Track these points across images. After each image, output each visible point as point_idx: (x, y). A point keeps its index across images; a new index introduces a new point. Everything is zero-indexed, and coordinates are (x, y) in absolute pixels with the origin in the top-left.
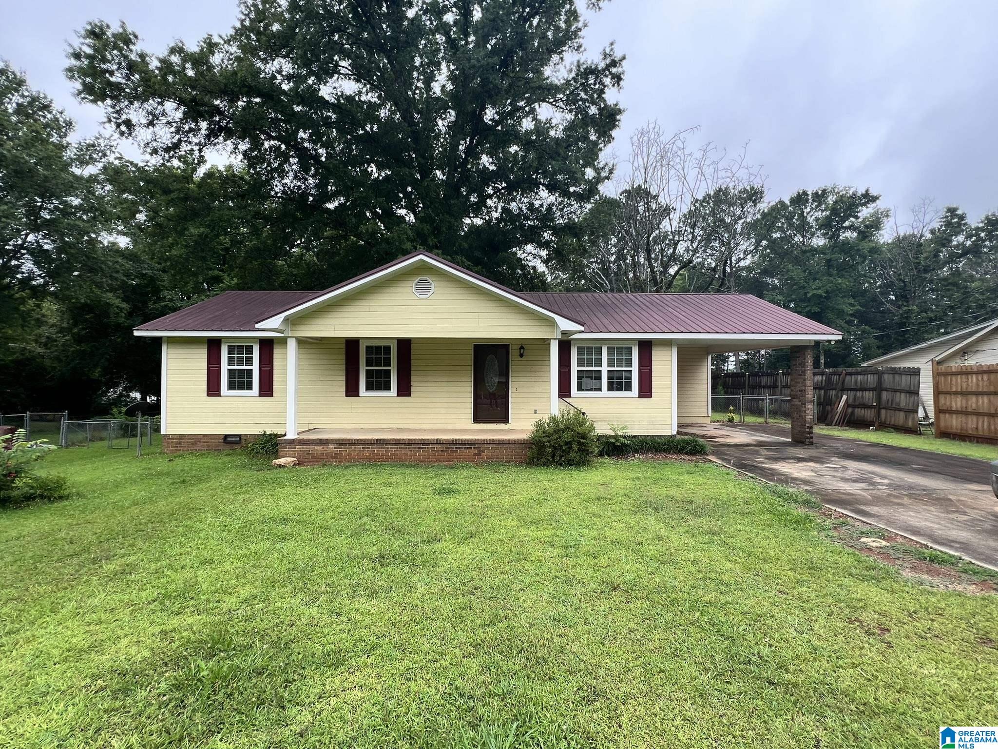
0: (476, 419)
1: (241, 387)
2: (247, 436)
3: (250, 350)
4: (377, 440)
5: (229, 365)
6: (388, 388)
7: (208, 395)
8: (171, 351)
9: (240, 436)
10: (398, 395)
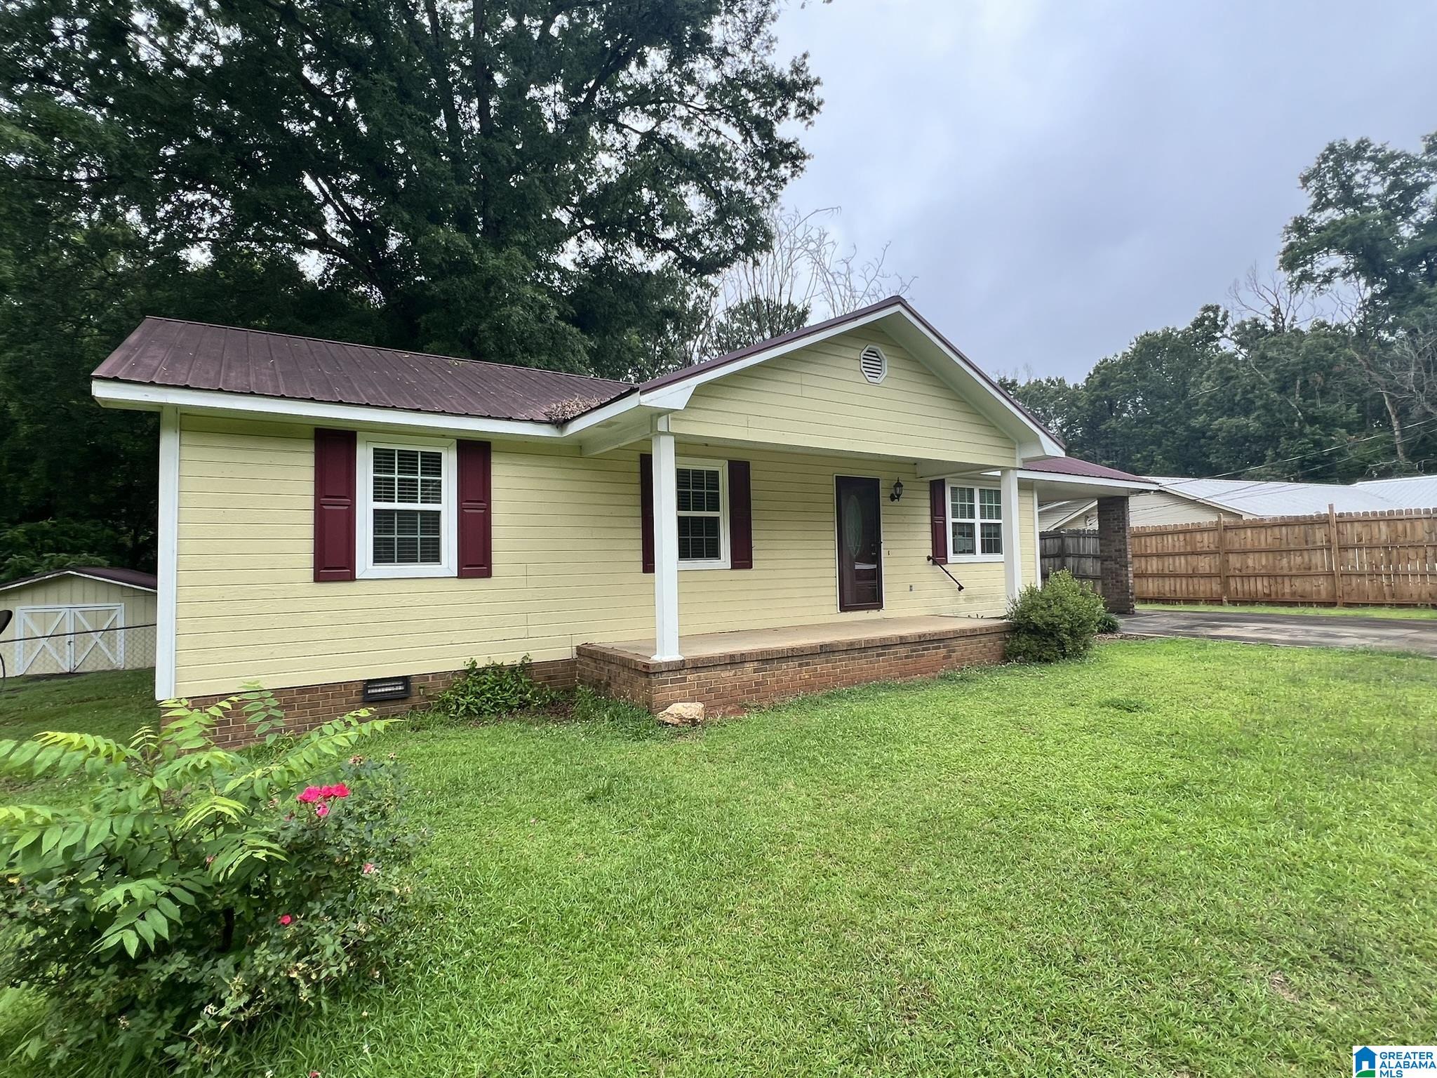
0: (844, 608)
1: (407, 556)
2: (424, 677)
3: (433, 463)
4: (821, 646)
5: (377, 498)
6: (714, 553)
7: (318, 578)
8: (192, 453)
9: (405, 680)
10: (734, 567)
